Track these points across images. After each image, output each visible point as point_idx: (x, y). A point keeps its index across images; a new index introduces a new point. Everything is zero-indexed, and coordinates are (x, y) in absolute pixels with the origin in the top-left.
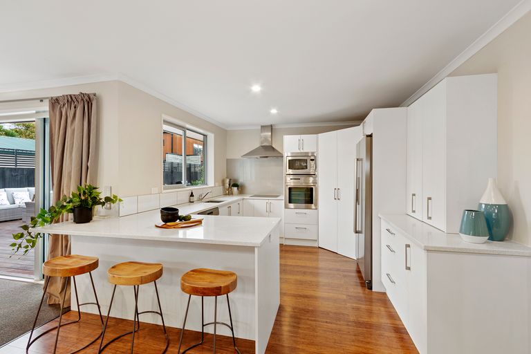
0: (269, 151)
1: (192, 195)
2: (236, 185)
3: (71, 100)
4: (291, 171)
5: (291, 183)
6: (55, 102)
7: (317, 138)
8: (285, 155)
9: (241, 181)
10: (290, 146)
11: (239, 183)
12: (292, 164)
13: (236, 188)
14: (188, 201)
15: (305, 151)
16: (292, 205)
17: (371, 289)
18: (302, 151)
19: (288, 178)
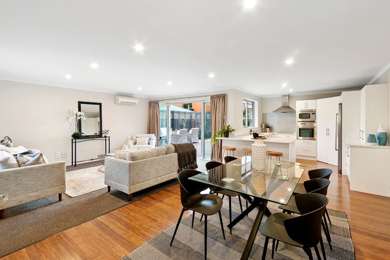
0: (287, 109)
1: (251, 131)
2: (268, 127)
3: (218, 96)
4: (300, 120)
5: (300, 125)
6: (212, 97)
7: (316, 102)
8: (297, 111)
9: (270, 124)
10: (300, 106)
11: (269, 126)
12: (301, 116)
13: (268, 129)
14: (249, 133)
15: (309, 109)
16: (301, 138)
17: (341, 174)
18: (307, 109)
19: (299, 124)
